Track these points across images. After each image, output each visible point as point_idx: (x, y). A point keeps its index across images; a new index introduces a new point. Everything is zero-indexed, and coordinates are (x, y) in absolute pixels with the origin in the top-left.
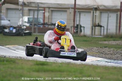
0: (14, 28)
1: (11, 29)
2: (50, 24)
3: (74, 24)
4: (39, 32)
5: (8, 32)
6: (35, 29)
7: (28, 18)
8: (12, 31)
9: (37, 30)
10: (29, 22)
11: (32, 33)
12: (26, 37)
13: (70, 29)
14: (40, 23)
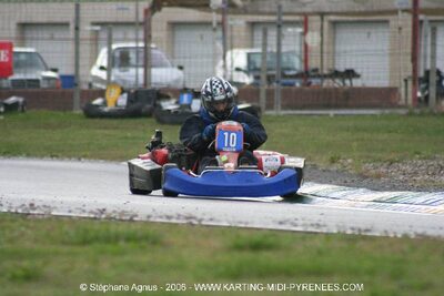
0: (196, 95)
1: (185, 98)
2: (326, 72)
3: (415, 70)
4: (285, 107)
5: (176, 112)
6: (270, 94)
7: (249, 55)
8: (189, 106)
9: (278, 98)
10: (251, 68)
11: (259, 109)
13: (403, 89)
14: (292, 73)
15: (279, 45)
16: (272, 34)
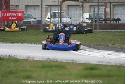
2: (111, 19)
4: (100, 29)
7: (90, 14)
9: (98, 27)
10: (90, 18)
11: (93, 30)
12: (87, 34)
14: (102, 19)
15: (98, 12)
16: (96, 8)
